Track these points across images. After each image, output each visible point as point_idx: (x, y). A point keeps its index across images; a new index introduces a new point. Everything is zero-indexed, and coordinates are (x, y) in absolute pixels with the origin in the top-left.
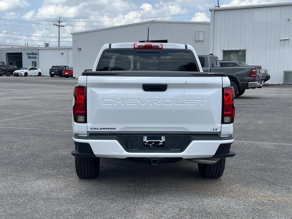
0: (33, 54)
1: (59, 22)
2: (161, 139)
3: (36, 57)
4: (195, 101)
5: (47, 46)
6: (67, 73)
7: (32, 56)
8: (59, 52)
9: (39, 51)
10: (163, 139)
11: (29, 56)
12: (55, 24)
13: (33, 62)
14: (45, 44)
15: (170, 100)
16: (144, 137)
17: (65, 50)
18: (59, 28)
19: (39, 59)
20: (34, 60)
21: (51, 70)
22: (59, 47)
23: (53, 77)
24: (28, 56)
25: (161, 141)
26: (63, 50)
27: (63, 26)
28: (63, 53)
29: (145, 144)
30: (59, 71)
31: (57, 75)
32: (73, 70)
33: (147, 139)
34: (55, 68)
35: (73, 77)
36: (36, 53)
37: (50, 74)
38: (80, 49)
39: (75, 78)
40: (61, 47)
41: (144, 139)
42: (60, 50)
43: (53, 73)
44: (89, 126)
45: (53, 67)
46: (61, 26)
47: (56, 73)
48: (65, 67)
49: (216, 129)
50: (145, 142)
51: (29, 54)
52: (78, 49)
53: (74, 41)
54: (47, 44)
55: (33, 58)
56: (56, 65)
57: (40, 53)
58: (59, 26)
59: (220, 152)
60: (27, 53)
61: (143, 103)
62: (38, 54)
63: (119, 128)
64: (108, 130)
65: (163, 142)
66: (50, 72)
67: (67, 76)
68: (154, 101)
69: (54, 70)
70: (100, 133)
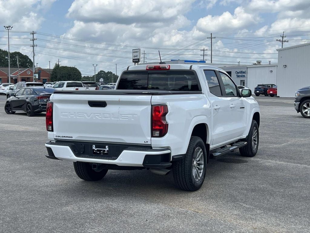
0: (242, 72)
1: (283, 37)
2: (105, 148)
3: (244, 75)
4: (127, 116)
5: (259, 64)
6: (271, 92)
7: (241, 75)
8: (267, 70)
9: (248, 69)
10: (107, 148)
11: (238, 74)
12: (278, 40)
13: (241, 81)
14: (257, 62)
15: (108, 115)
16: (93, 145)
17: (274, 67)
18: (282, 43)
19: (247, 78)
20: (242, 79)
21: (256, 89)
22: (270, 64)
23: (258, 96)
24: (236, 74)
25: (106, 150)
26: (272, 67)
27: (286, 41)
28: (272, 71)
29: (95, 151)
30: (264, 90)
31: (262, 94)
32: (277, 88)
33: (95, 147)
34: (260, 87)
35: (277, 96)
36: (245, 72)
37: (255, 93)
38: (286, 66)
39: (279, 97)
40: (272, 64)
41: (93, 147)
42: (269, 67)
43: (258, 92)
44: (55, 134)
45: (258, 85)
46: (285, 41)
47: (261, 92)
48: (272, 85)
49: (147, 142)
50: (94, 150)
51: (238, 73)
52: (284, 66)
53: (280, 58)
54: (260, 62)
55: (242, 76)
56: (262, 84)
57: (248, 72)
58: (283, 41)
59: (147, 162)
60: (236, 72)
61: (89, 117)
62: (247, 72)
63: (75, 136)
64: (67, 138)
65: (107, 151)
66: (255, 91)
67: (272, 95)
68: (97, 115)
69: (260, 89)
70: (62, 140)
